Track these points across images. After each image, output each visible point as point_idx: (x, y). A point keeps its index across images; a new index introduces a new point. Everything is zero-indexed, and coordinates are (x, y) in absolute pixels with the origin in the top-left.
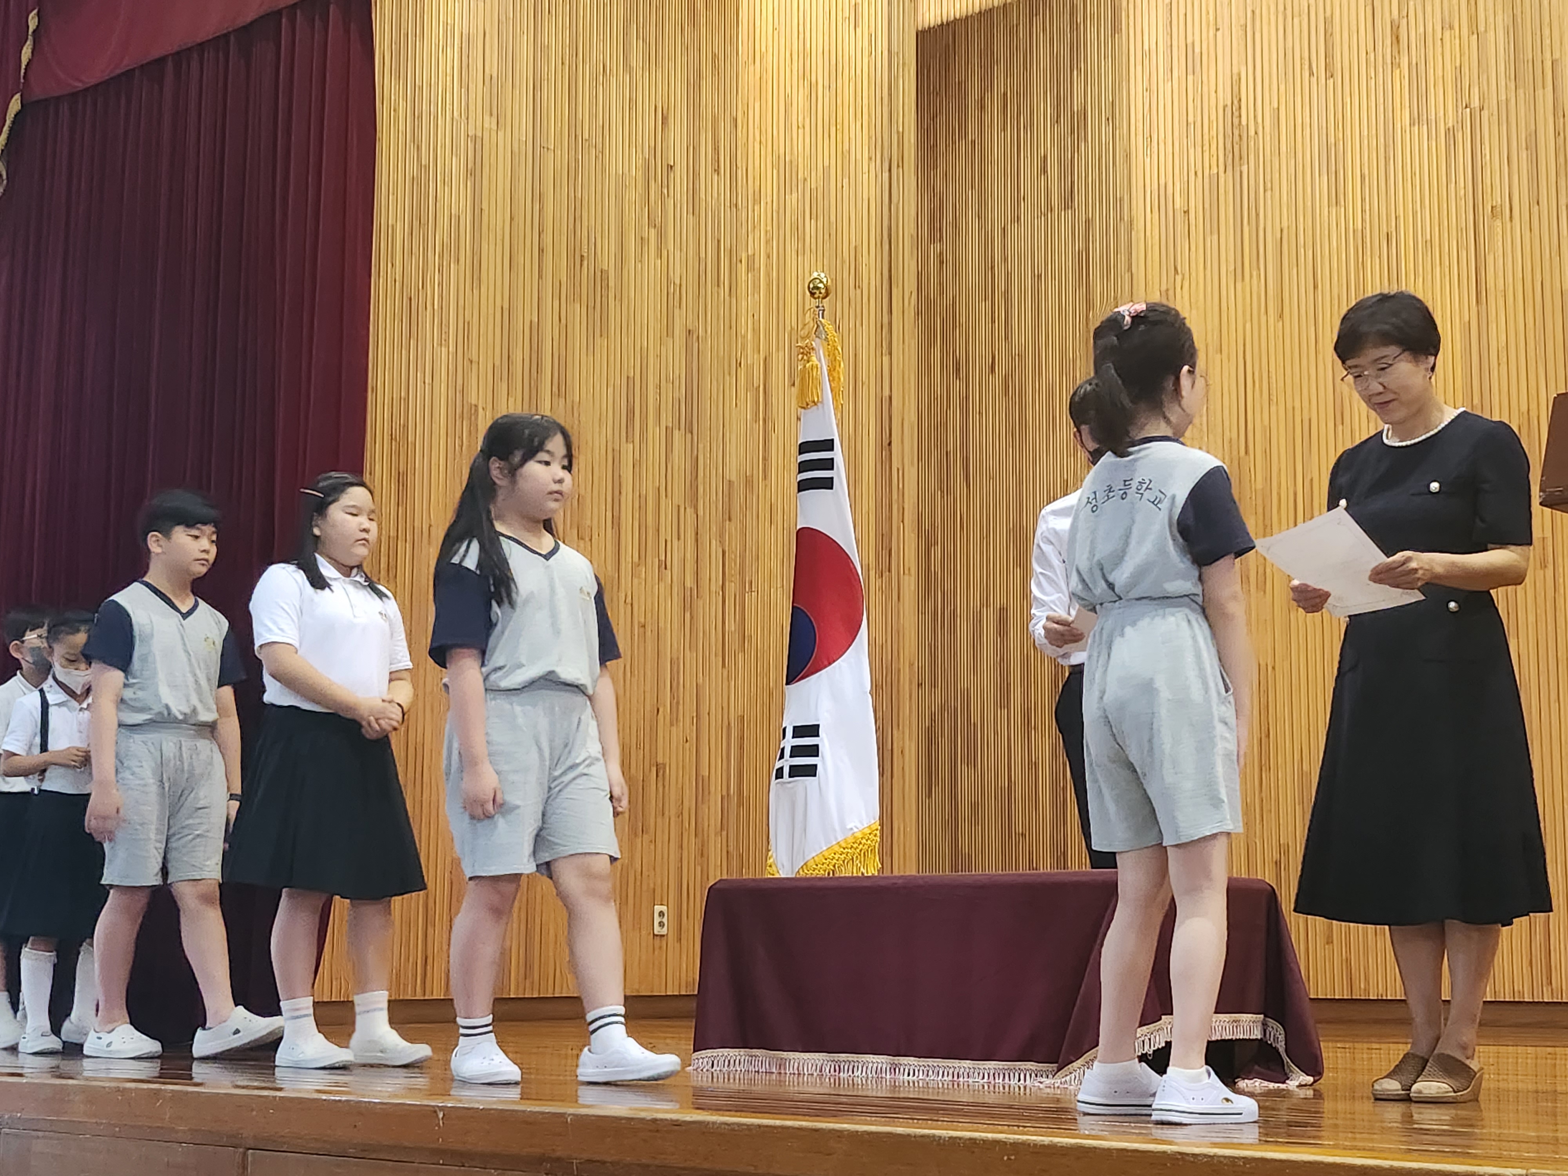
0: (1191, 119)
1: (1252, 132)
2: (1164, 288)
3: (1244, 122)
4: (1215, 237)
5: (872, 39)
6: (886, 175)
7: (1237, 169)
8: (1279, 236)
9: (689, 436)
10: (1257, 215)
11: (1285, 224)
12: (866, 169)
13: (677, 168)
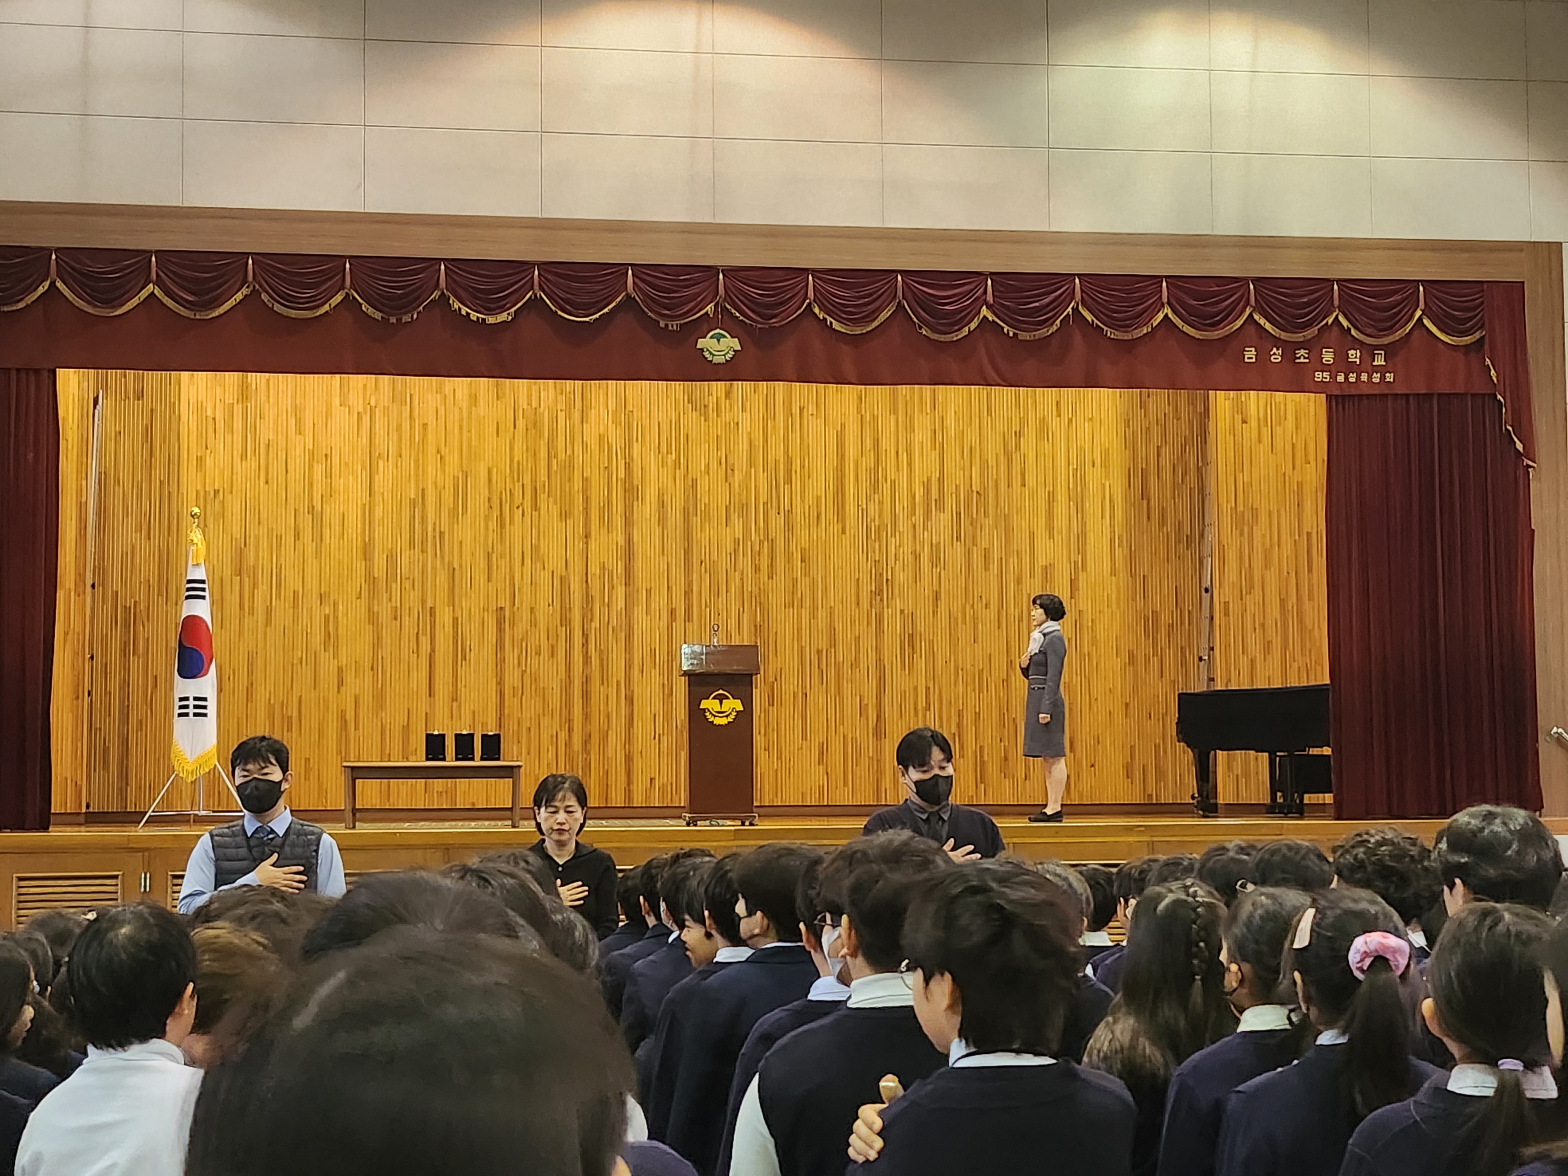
2: (199, 455)
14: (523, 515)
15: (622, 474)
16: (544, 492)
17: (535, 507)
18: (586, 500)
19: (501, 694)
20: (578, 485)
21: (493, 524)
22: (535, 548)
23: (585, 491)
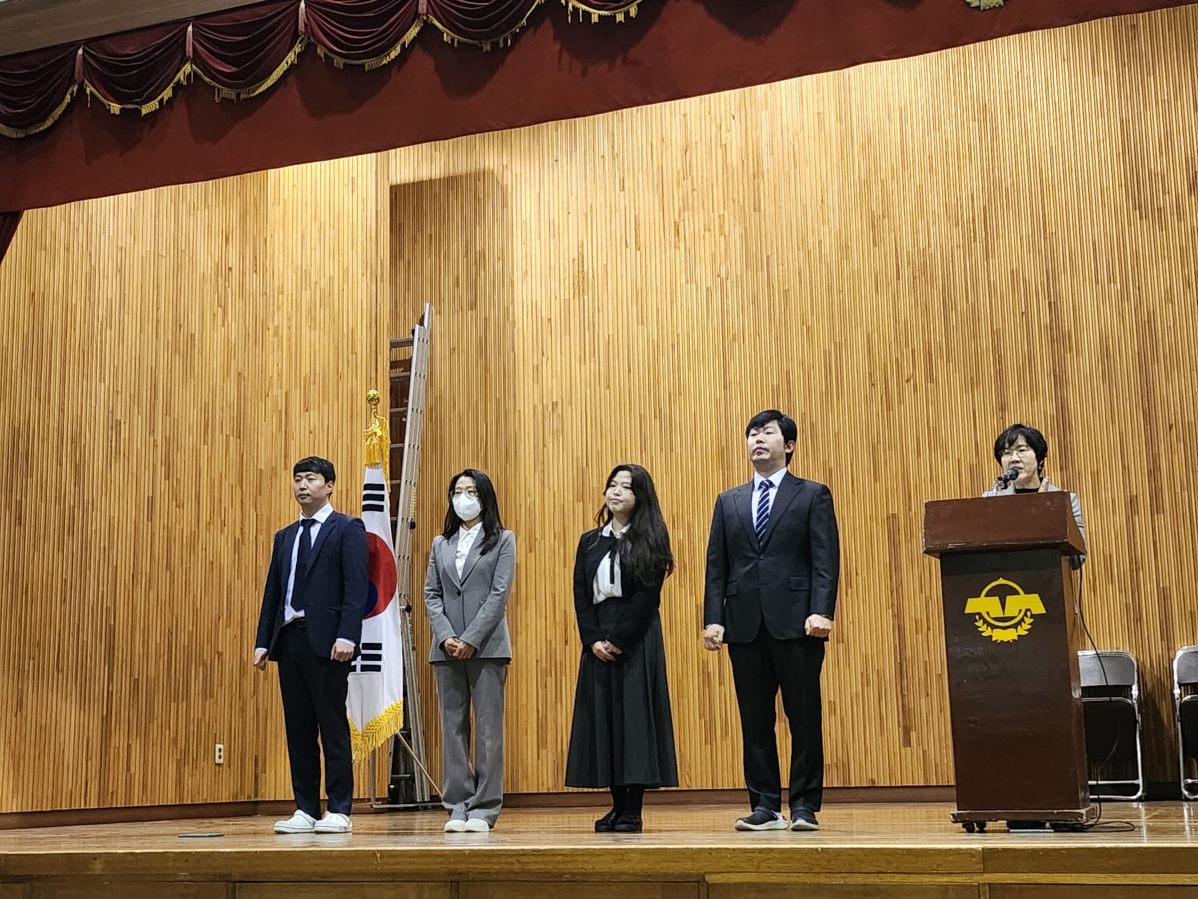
0: (552, 265)
1: (591, 277)
2: (535, 363)
3: (585, 270)
4: (568, 336)
5: (365, 200)
6: (374, 286)
7: (581, 297)
8: (607, 339)
9: (238, 440)
10: (594, 325)
11: (611, 333)
12: (360, 281)
13: (234, 269)
14: (915, 390)
15: (1046, 319)
16: (942, 356)
17: (930, 377)
18: (999, 360)
19: (900, 629)
20: (986, 342)
21: (877, 406)
22: (934, 433)
23: (996, 348)
